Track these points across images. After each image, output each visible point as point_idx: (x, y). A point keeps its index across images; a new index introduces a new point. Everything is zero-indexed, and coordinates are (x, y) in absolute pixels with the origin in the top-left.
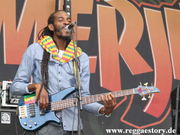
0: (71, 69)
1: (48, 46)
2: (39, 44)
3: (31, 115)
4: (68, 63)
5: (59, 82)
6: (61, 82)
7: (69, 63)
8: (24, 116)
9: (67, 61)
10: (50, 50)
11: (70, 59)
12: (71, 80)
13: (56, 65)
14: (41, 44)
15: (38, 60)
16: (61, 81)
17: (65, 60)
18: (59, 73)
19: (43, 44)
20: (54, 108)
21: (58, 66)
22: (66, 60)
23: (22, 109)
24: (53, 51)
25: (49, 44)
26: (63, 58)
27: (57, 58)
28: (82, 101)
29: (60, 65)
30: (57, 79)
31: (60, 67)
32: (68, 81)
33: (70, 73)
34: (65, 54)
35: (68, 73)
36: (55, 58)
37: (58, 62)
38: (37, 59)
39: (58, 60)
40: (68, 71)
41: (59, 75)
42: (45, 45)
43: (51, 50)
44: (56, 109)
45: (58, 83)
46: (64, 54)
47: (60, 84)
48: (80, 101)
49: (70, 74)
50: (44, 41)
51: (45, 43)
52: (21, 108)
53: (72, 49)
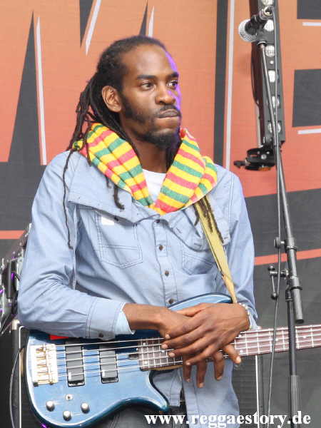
1: (119, 170)
3: (70, 379)
5: (165, 277)
6: (170, 276)
8: (46, 377)
13: (147, 223)
16: (171, 272)
18: (161, 248)
20: (151, 361)
21: (153, 223)
23: (42, 354)
29: (158, 221)
31: (159, 228)
33: (198, 247)
35: (191, 248)
40: (188, 242)
41: (160, 253)
44: (155, 364)
45: (162, 279)
47: (169, 282)
48: (293, 289)
49: (196, 249)
52: (38, 350)
53: (190, 170)
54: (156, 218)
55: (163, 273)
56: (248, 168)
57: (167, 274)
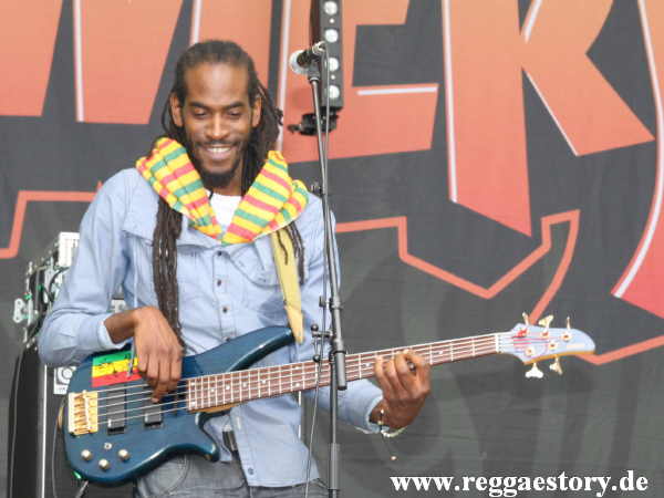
0: (263, 268)
1: (174, 186)
2: (141, 174)
3: (110, 426)
4: (253, 245)
5: (222, 314)
6: (229, 313)
7: (259, 244)
9: (249, 240)
10: (182, 199)
11: (261, 233)
12: (264, 306)
13: (207, 255)
14: (147, 174)
15: (139, 239)
16: (229, 308)
17: (242, 235)
18: (219, 283)
19: (153, 175)
20: (200, 400)
21: (214, 257)
22: (247, 237)
24: (194, 205)
25: (175, 176)
26: (233, 229)
27: (211, 229)
28: (344, 352)
29: (220, 253)
30: (213, 302)
31: (219, 262)
32: (253, 309)
33: (261, 281)
34: (243, 212)
35: (255, 283)
36: (202, 228)
37: (214, 242)
38: (136, 233)
39: (213, 236)
40: (252, 277)
42: (163, 183)
43: (186, 199)
45: (219, 317)
46: (239, 213)
47: (227, 320)
48: (337, 352)
49: (261, 285)
50: (158, 166)
51: (163, 172)
52: (76, 398)
53: (272, 193)
54: (217, 249)
55: (221, 309)
56: (303, 133)
57: (225, 310)
